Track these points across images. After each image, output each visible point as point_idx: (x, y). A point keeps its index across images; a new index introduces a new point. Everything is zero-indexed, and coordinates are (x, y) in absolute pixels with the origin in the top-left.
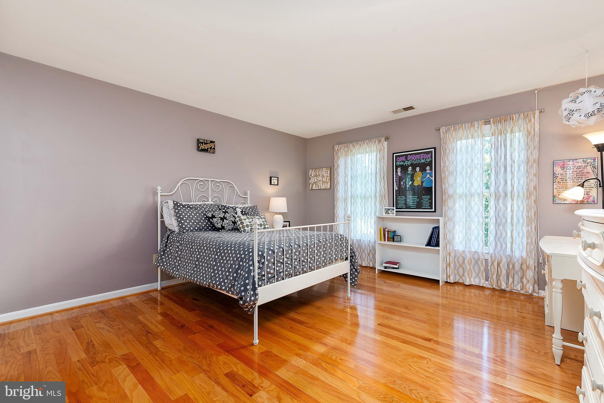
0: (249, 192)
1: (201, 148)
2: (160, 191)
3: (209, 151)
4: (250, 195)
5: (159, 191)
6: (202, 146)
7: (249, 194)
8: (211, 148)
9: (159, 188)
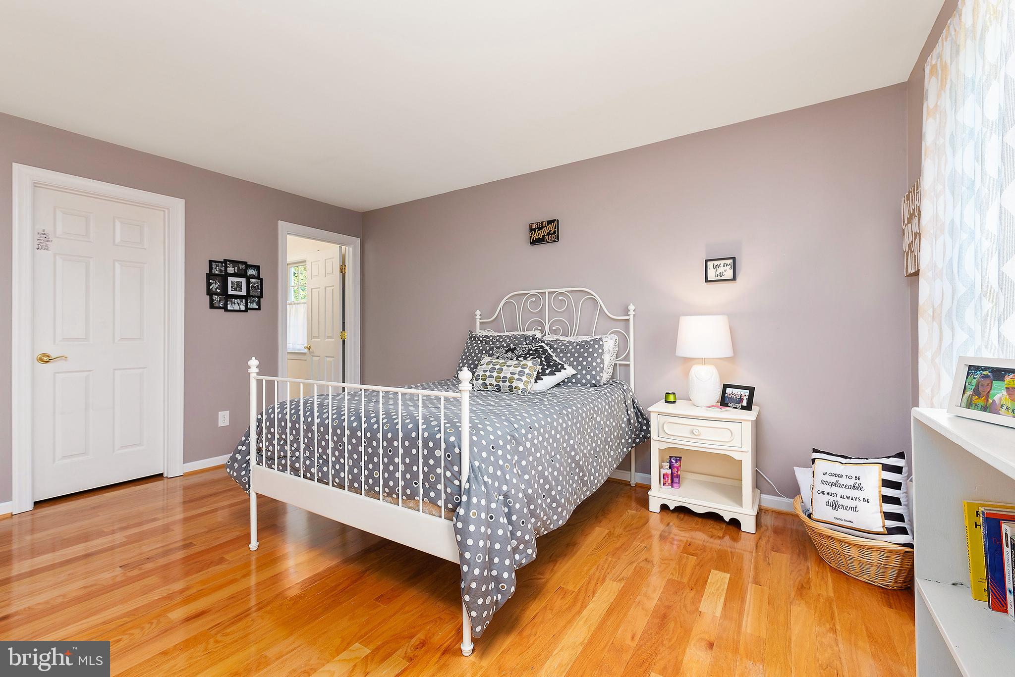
0: (632, 307)
1: (534, 238)
2: (480, 317)
3: (546, 241)
4: (634, 313)
5: (478, 317)
6: (534, 234)
7: (632, 313)
8: (548, 234)
9: (478, 313)
